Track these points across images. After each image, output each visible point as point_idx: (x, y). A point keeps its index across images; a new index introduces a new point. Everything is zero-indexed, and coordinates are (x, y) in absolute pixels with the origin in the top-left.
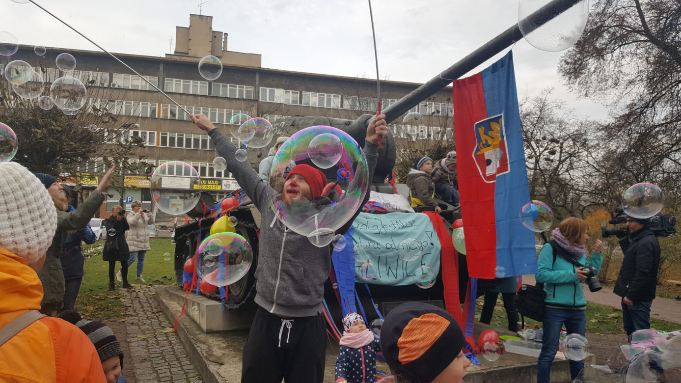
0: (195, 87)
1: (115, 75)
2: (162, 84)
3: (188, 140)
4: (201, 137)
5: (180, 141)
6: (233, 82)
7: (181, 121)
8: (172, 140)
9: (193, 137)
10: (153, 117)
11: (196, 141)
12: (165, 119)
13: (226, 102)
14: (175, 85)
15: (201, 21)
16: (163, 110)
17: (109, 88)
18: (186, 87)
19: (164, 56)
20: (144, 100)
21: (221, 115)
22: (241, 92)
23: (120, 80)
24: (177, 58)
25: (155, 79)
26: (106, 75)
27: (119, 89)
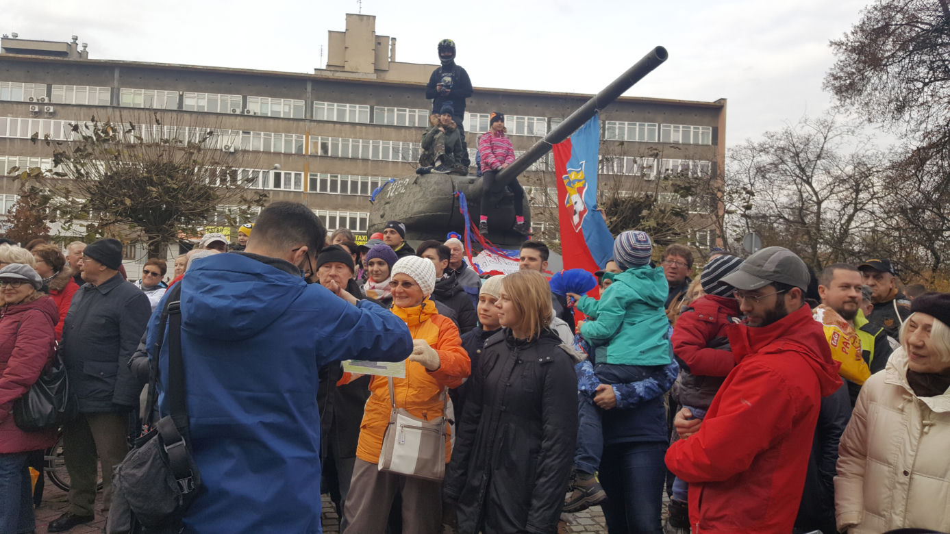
0: (352, 112)
1: (250, 99)
2: (310, 108)
3: (344, 183)
4: (360, 179)
5: (334, 183)
6: (402, 105)
7: (334, 158)
8: (324, 182)
9: (349, 180)
10: (299, 154)
11: (354, 184)
12: (314, 156)
13: (393, 132)
14: (327, 110)
15: (361, 22)
16: (311, 145)
17: (242, 115)
18: (341, 113)
19: (312, 72)
20: (288, 131)
21: (386, 150)
22: (412, 118)
23: (256, 105)
24: (329, 75)
25: (301, 103)
26: (239, 98)
27: (255, 116)
